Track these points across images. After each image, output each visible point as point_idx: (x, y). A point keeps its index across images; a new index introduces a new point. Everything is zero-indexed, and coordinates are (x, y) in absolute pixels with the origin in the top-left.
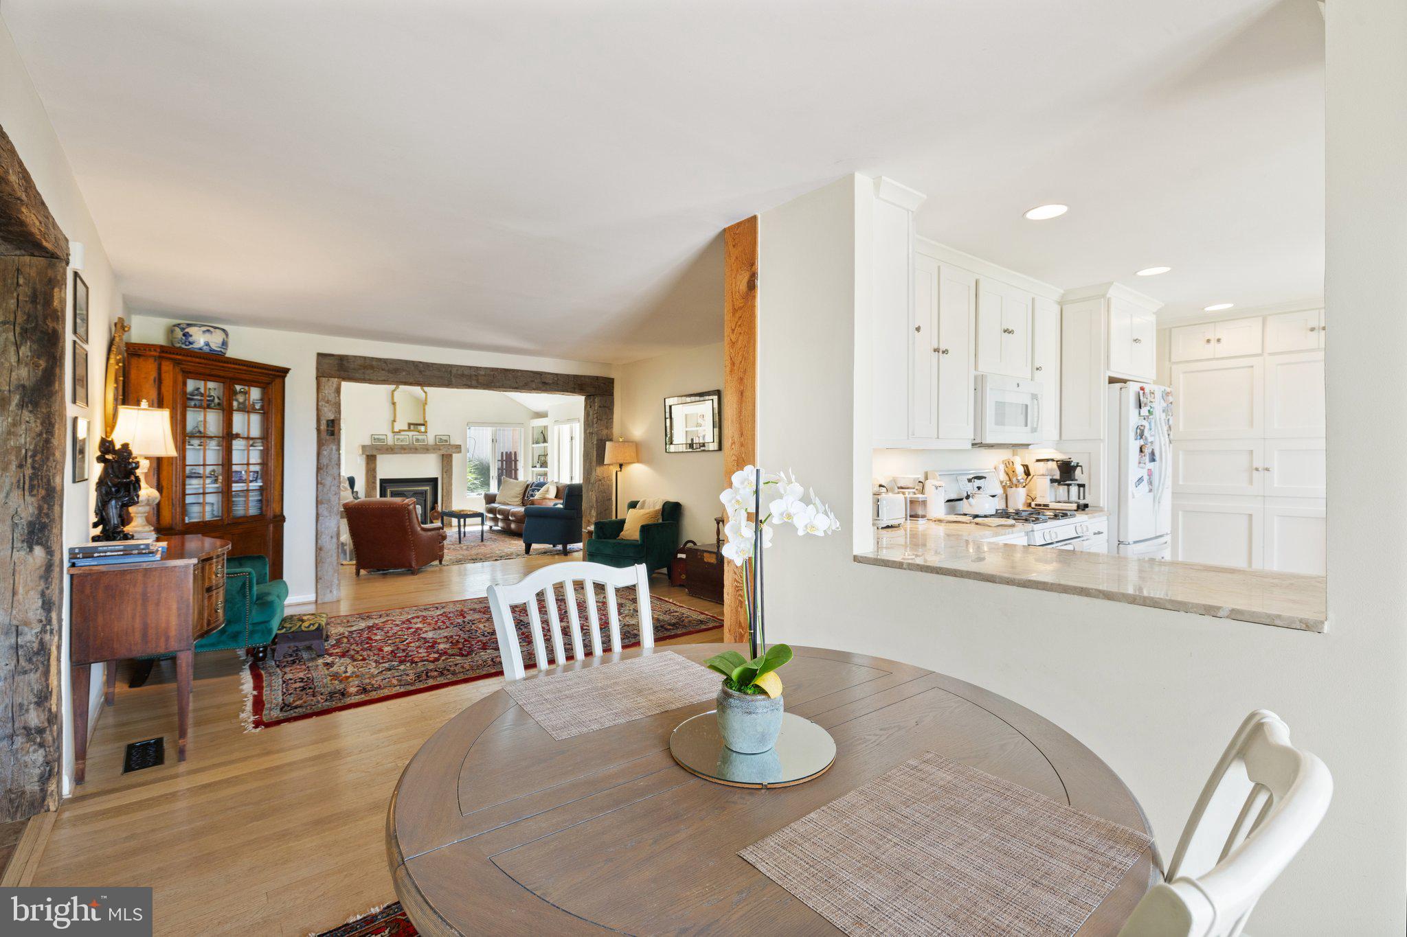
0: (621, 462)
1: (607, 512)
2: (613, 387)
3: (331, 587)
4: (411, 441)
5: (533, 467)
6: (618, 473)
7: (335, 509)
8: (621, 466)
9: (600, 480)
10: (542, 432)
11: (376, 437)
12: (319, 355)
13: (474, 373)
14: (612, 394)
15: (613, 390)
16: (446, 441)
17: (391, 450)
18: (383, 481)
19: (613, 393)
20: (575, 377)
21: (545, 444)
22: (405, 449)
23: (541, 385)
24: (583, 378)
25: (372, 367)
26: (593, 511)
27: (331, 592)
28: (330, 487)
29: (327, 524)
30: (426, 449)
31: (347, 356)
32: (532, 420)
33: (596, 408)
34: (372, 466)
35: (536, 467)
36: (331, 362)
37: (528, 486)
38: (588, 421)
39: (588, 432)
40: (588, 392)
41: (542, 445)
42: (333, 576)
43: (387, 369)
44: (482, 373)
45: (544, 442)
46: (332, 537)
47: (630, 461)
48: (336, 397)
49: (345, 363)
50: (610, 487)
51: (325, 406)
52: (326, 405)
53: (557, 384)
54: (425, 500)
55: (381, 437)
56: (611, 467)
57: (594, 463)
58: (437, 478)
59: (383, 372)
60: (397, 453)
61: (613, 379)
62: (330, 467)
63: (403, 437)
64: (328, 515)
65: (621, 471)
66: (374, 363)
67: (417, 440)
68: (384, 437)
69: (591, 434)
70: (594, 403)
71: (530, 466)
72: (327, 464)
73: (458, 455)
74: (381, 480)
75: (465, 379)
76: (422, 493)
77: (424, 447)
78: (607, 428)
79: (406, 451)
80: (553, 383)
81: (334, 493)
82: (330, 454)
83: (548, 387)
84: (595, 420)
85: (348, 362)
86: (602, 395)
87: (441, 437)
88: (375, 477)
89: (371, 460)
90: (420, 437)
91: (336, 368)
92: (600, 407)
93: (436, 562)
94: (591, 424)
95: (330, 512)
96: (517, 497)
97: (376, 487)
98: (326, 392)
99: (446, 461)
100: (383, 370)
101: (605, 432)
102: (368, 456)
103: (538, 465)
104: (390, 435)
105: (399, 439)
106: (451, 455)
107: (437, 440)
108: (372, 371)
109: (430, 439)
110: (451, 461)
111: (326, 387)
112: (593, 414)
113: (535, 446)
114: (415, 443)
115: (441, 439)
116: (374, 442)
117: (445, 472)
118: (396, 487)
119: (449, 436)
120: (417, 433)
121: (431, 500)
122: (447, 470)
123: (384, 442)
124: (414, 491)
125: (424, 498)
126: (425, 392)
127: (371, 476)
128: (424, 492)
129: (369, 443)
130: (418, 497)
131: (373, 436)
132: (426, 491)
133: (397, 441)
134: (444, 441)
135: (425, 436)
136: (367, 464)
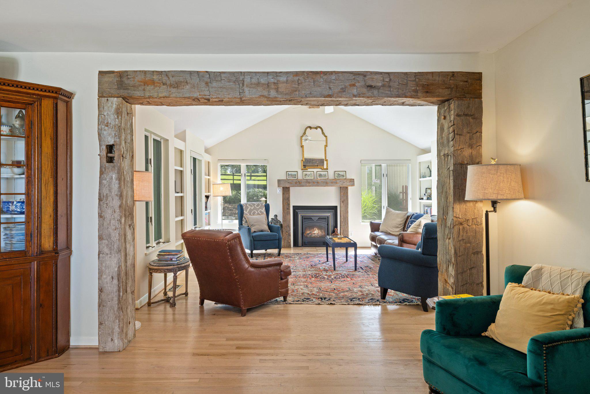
0: (494, 197)
1: (474, 271)
2: (481, 86)
3: (113, 335)
4: (316, 178)
5: (420, 199)
6: (490, 214)
7: (116, 246)
8: (494, 203)
9: (461, 224)
10: (428, 167)
11: (290, 173)
12: (101, 73)
13: (272, 80)
14: (479, 96)
15: (481, 89)
16: (343, 176)
17: (299, 183)
18: (295, 208)
19: (481, 94)
20: (418, 75)
21: (430, 178)
22: (309, 183)
23: (365, 90)
24: (430, 77)
25: (153, 82)
26: (451, 268)
27: (112, 340)
28: (110, 221)
29: (108, 263)
30: (326, 183)
31: (126, 72)
32: (418, 157)
33: (452, 118)
34: (287, 196)
35: (422, 199)
36: (111, 80)
37: (408, 217)
38: (442, 138)
39: (442, 154)
40: (438, 96)
41: (428, 178)
42: (114, 322)
43: (168, 82)
44: (283, 79)
45: (429, 177)
46: (112, 278)
47: (509, 197)
48: (115, 119)
49: (124, 79)
50: (476, 233)
51: (105, 130)
52: (106, 128)
53: (390, 87)
54: (328, 224)
55: (293, 173)
56: (479, 205)
57: (451, 199)
58: (337, 207)
59: (165, 86)
60: (303, 186)
61: (480, 74)
62: (110, 198)
63: (309, 173)
64: (108, 252)
65: (495, 210)
66: (155, 77)
67: (320, 175)
68: (296, 173)
69: (446, 155)
70: (449, 112)
71: (418, 199)
72: (107, 194)
73: (353, 187)
74: (293, 207)
75: (260, 89)
76: (325, 218)
77: (324, 181)
78: (471, 146)
79: (310, 184)
80: (383, 86)
81: (114, 227)
82: (110, 183)
83: (376, 92)
84: (451, 135)
85: (128, 78)
86: (461, 97)
87: (339, 173)
88: (289, 205)
89: (286, 191)
90: (322, 173)
91: (116, 87)
92: (458, 115)
93: (282, 298)
94: (445, 142)
95: (110, 249)
96: (398, 227)
97: (290, 212)
98: (106, 114)
99: (344, 192)
100: (164, 84)
101: (467, 152)
102: (283, 188)
103: (425, 198)
104: (300, 172)
105: (306, 174)
106: (347, 188)
107: (336, 175)
108: (152, 87)
109: (331, 175)
110: (347, 193)
111: (106, 108)
112: (449, 128)
113: (422, 179)
114: (318, 178)
115: (339, 174)
116: (288, 177)
117: (343, 202)
118: (305, 213)
119: (345, 172)
120: (321, 170)
121: (332, 224)
122: (344, 200)
123: (296, 177)
124: (319, 217)
125: (327, 222)
126: (326, 137)
127: (286, 203)
128: (327, 217)
129: (284, 178)
130: (322, 222)
131: (287, 172)
132: (328, 217)
133: (305, 176)
134: (342, 176)
135: (327, 172)
136: (283, 194)
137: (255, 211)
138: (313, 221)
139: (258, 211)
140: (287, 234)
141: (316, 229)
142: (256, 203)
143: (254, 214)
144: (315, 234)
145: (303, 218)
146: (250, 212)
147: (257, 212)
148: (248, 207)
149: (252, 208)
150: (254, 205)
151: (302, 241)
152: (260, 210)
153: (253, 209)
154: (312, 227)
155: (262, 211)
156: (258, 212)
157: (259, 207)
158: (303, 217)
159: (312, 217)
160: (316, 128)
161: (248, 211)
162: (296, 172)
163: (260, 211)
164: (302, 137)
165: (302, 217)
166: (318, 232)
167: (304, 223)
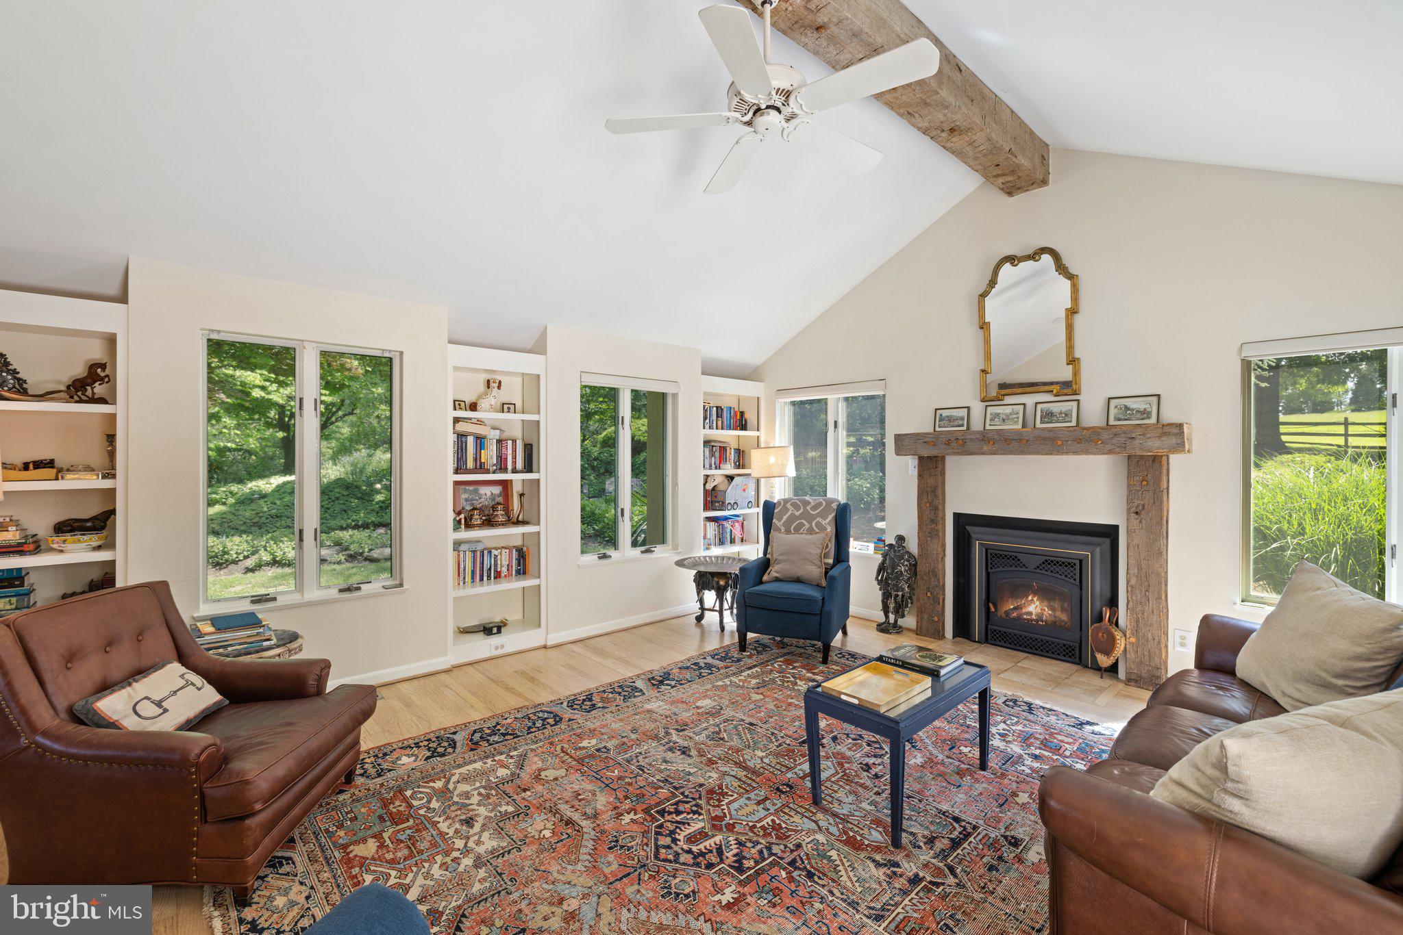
4: (1029, 424)
11: (945, 413)
16: (1146, 414)
30: (1073, 440)
34: (935, 483)
54: (1081, 587)
55: (955, 413)
58: (1116, 528)
63: (1008, 410)
67: (1048, 416)
68: (964, 413)
74: (958, 517)
76: (1071, 565)
77: (1067, 433)
87: (1129, 403)
88: (940, 509)
89: (931, 467)
90: (1056, 407)
97: (943, 531)
99: (1145, 474)
102: (924, 460)
104: (977, 408)
105: (998, 415)
106: (1159, 460)
107: (1113, 412)
109: (1091, 414)
110: (1161, 477)
114: (1038, 425)
115: (1127, 408)
116: (939, 427)
117: (1137, 513)
118: (994, 538)
119: (1155, 399)
120: (1050, 397)
121: (1098, 590)
122: (1143, 506)
123: (962, 425)
124: (1047, 558)
125: (1077, 577)
126: (1071, 277)
127: (928, 505)
128: (1078, 563)
129: (928, 428)
130: (1057, 575)
131: (938, 412)
132: (1081, 561)
133: (991, 420)
134: (1139, 416)
135: (1075, 404)
136: (920, 476)
137: (804, 522)
138: (1024, 569)
139: (810, 523)
140: (929, 594)
141: (1035, 599)
142: (815, 500)
143: (797, 530)
144: (1030, 613)
145: (991, 556)
146: (787, 525)
147: (807, 525)
148: (788, 510)
149: (797, 513)
150: (806, 503)
151: (986, 627)
152: (818, 519)
153: (800, 517)
154: (1021, 590)
155: (823, 522)
156: (811, 526)
157: (815, 512)
158: (989, 551)
159: (1020, 556)
160: (1034, 256)
161: (783, 520)
162: (966, 410)
163: (818, 524)
164: (983, 295)
165: (987, 550)
166: (1042, 609)
167: (994, 570)
